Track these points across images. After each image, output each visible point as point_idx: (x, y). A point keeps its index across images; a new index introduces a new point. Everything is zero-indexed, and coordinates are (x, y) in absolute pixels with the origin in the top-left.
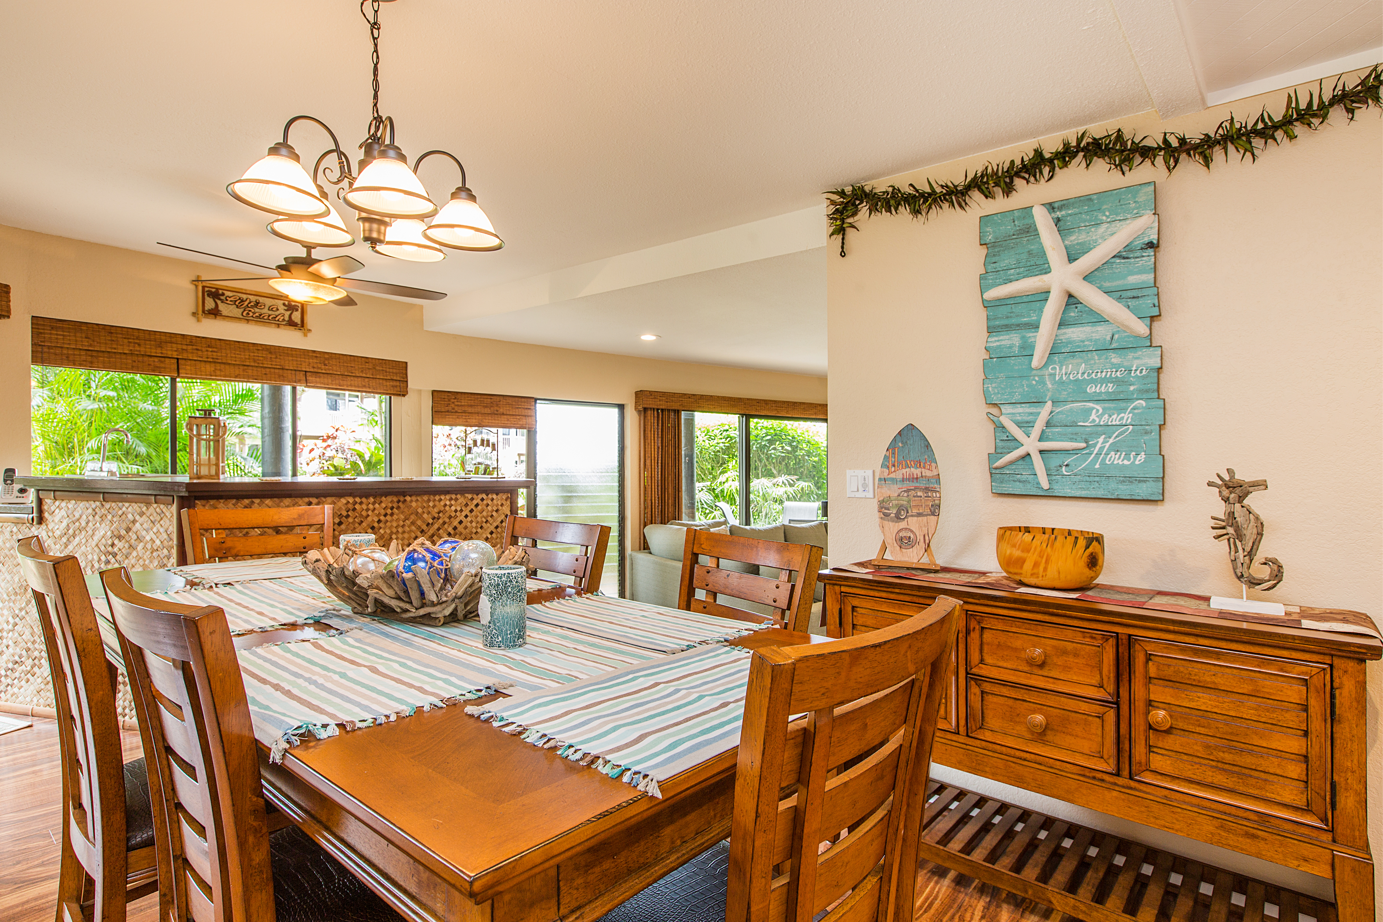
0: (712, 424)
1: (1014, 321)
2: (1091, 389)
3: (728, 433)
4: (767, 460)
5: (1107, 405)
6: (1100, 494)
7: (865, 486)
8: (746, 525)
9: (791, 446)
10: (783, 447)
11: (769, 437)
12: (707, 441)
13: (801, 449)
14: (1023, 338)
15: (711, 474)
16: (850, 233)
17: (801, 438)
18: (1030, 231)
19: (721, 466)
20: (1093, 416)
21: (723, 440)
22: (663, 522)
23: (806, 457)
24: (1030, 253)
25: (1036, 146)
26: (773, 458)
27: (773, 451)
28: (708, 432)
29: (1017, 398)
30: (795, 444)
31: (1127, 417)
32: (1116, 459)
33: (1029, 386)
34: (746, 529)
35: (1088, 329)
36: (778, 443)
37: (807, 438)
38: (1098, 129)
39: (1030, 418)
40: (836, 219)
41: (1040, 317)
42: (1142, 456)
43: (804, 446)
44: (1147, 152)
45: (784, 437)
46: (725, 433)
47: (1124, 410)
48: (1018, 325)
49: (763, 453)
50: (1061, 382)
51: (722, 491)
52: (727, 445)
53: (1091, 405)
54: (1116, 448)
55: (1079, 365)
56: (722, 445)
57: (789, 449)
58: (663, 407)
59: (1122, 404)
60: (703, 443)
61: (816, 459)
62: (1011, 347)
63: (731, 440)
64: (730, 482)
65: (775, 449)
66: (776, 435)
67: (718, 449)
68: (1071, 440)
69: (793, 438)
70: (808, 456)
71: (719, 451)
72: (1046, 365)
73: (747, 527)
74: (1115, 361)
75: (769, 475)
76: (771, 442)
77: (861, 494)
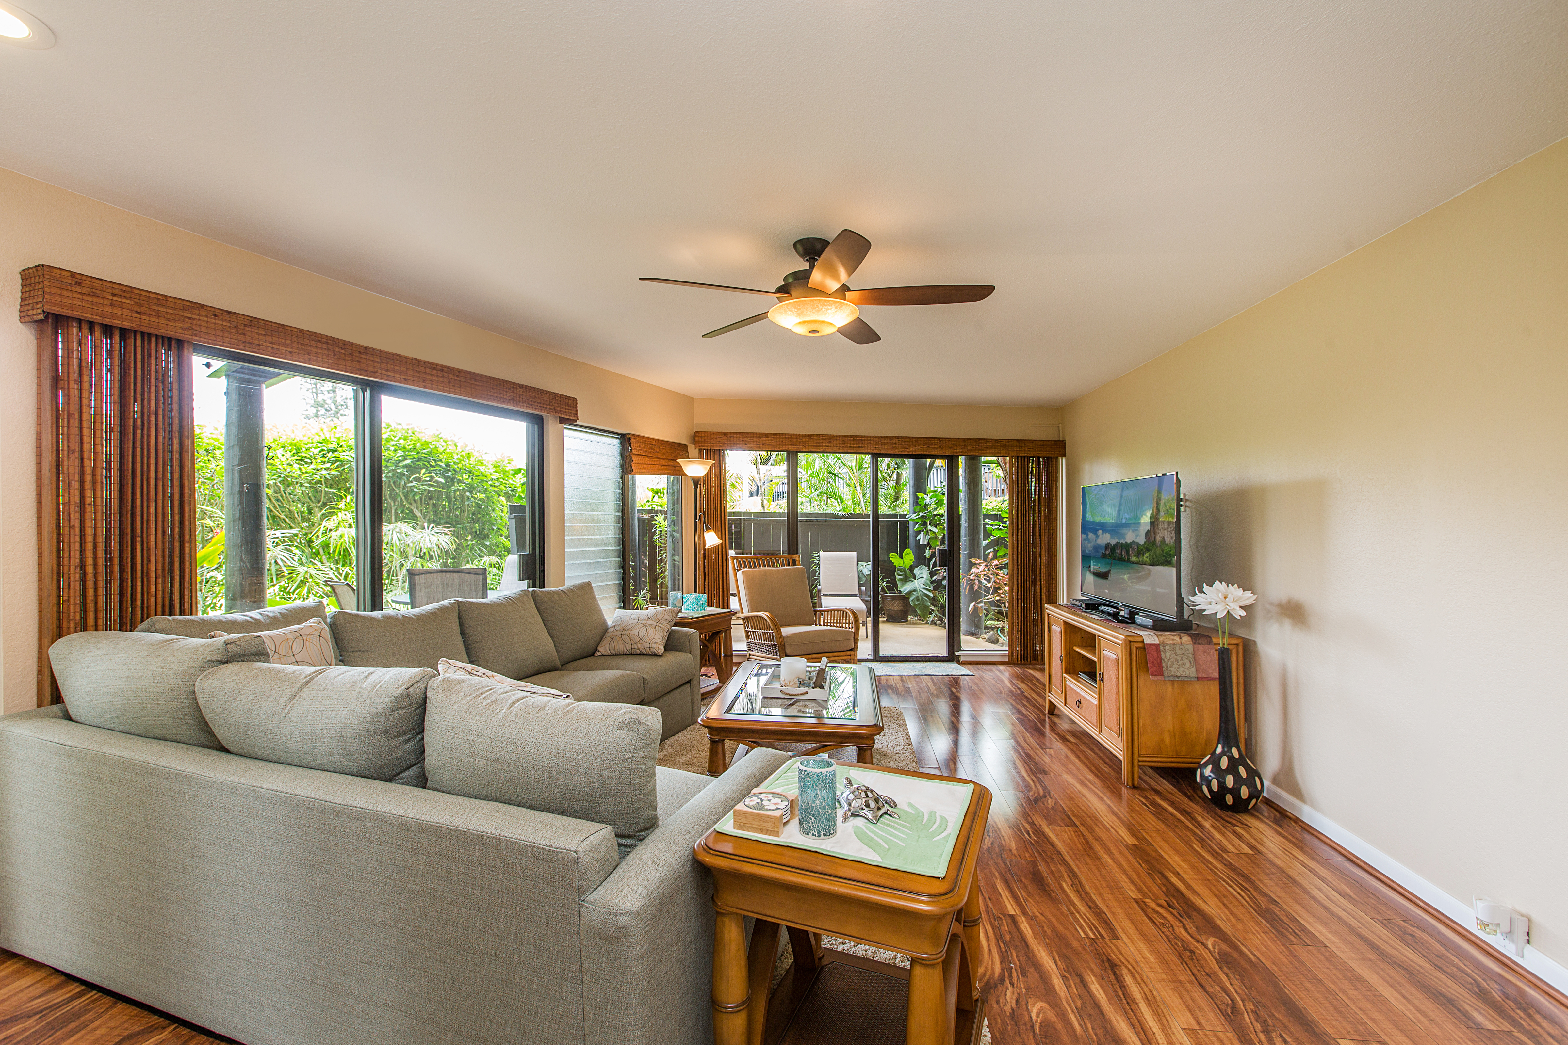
0: (306, 440)
3: (336, 454)
4: (406, 497)
8: (373, 608)
9: (445, 478)
10: (432, 478)
11: (408, 462)
12: (296, 466)
13: (459, 481)
15: (304, 520)
17: (460, 466)
19: (325, 504)
21: (328, 465)
22: (126, 624)
23: (468, 494)
26: (416, 493)
27: (414, 484)
28: (298, 450)
30: (450, 474)
34: (373, 619)
36: (423, 471)
37: (468, 465)
43: (465, 477)
45: (433, 463)
46: (330, 455)
49: (399, 487)
51: (326, 546)
52: (333, 472)
56: (324, 473)
57: (443, 480)
58: (126, 325)
60: (289, 469)
61: (482, 496)
63: (342, 465)
64: (341, 530)
65: (418, 480)
66: (419, 460)
67: (317, 478)
69: (448, 465)
70: (471, 492)
71: (319, 482)
73: (376, 614)
75: (410, 517)
76: (412, 469)
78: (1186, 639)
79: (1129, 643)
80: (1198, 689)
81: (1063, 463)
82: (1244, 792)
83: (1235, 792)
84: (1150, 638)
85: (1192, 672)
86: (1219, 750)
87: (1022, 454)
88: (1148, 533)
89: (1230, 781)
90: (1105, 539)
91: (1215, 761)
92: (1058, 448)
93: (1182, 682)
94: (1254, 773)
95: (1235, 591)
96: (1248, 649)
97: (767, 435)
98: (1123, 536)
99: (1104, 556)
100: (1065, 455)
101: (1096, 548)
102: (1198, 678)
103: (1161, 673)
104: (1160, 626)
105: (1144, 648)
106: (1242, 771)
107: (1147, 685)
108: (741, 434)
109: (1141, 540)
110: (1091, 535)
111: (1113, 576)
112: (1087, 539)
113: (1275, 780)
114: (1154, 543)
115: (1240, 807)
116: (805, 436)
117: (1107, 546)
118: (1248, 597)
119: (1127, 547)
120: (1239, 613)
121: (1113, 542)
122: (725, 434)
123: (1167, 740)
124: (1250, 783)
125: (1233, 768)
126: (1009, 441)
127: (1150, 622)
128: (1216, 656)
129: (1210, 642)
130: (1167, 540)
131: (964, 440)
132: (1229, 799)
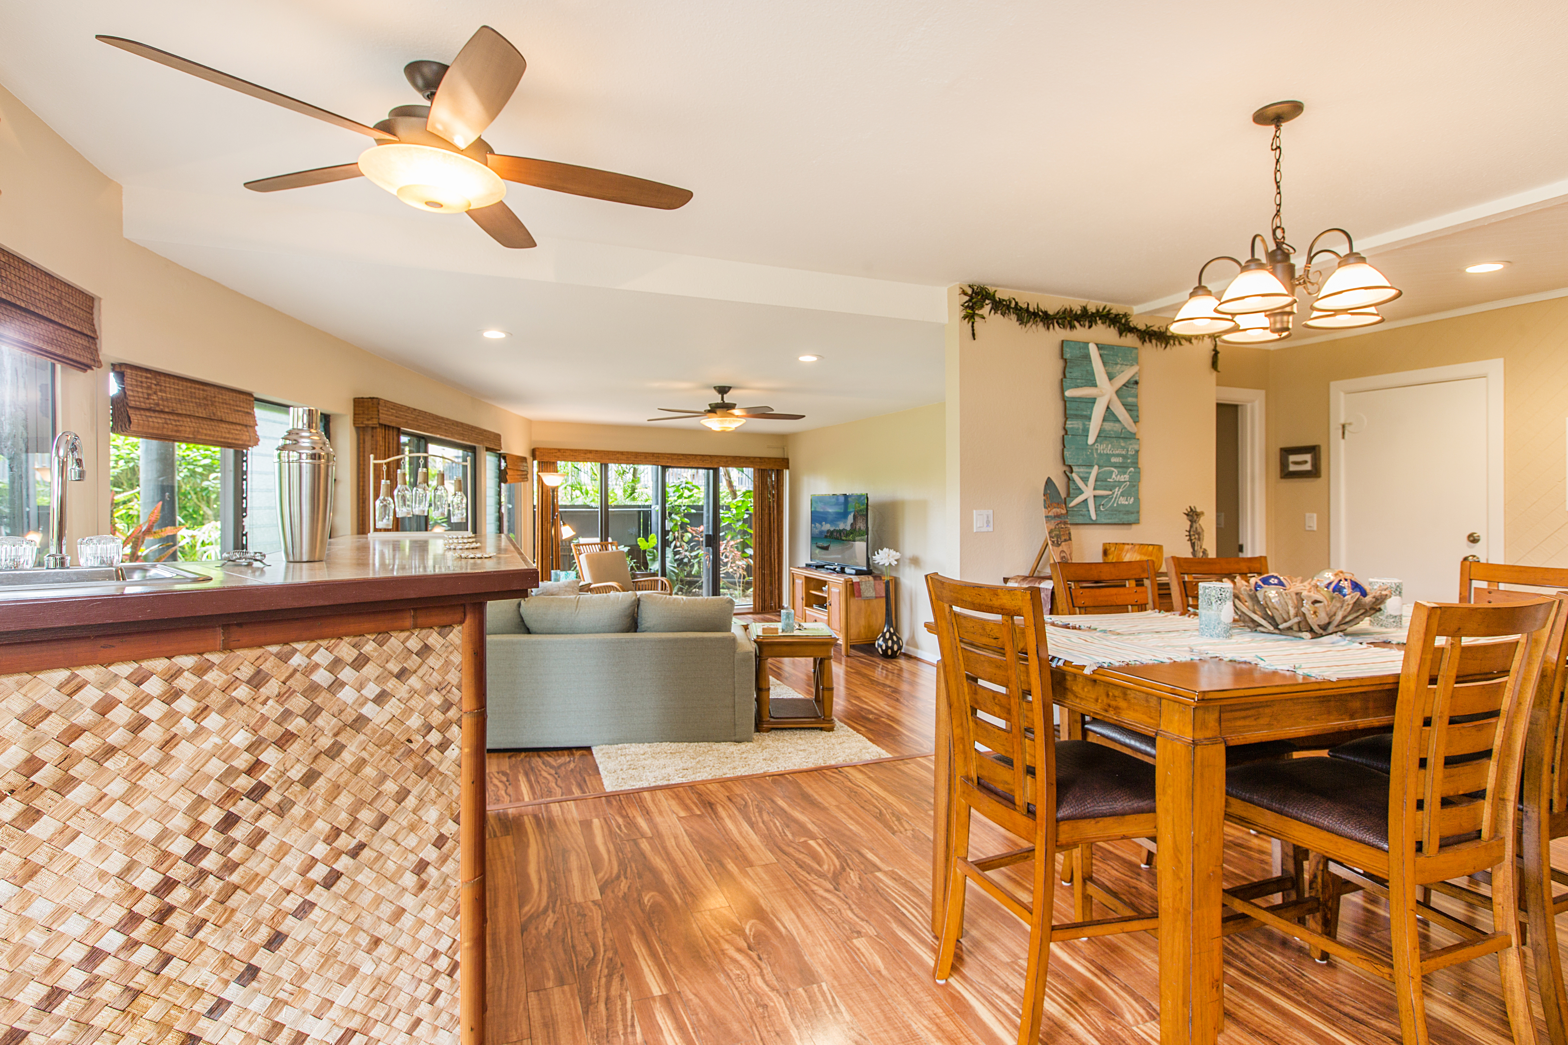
1: (1079, 413)
2: (1113, 460)
5: (1120, 470)
6: (1116, 521)
7: (988, 522)
14: (1084, 424)
16: (978, 321)
18: (1087, 357)
20: (1114, 476)
24: (1087, 371)
25: (1084, 305)
29: (1080, 462)
31: (1127, 477)
32: (1123, 501)
33: (1087, 455)
35: (1112, 424)
38: (1117, 308)
39: (1086, 475)
40: (968, 307)
41: (1091, 413)
42: (1132, 499)
44: (1133, 330)
47: (1125, 473)
48: (1081, 416)
50: (1100, 455)
53: (1113, 469)
54: (1122, 495)
55: (1107, 445)
59: (1125, 470)
62: (1078, 429)
68: (1105, 489)
72: (1094, 444)
74: (1123, 444)
77: (985, 529)
78: (871, 578)
79: (846, 581)
80: (875, 602)
81: (786, 473)
82: (896, 647)
83: (892, 648)
84: (856, 579)
85: (873, 594)
86: (885, 630)
87: (763, 467)
88: (852, 524)
89: (890, 643)
90: (827, 527)
91: (884, 635)
92: (784, 463)
93: (868, 599)
94: (899, 639)
95: (892, 552)
96: (896, 582)
97: (590, 452)
98: (838, 526)
99: (826, 537)
100: (788, 468)
101: (821, 532)
102: (876, 597)
103: (860, 596)
104: (859, 573)
105: (853, 584)
106: (895, 638)
107: (854, 602)
108: (572, 450)
109: (848, 528)
110: (817, 525)
111: (831, 548)
112: (815, 527)
113: (907, 644)
114: (855, 530)
115: (894, 656)
116: (618, 452)
117: (828, 531)
118: (897, 555)
119: (840, 532)
120: (894, 563)
121: (832, 529)
122: (559, 450)
123: (862, 631)
124: (898, 643)
125: (891, 638)
126: (755, 458)
127: (854, 572)
128: (883, 586)
129: (881, 579)
130: (862, 528)
131: (726, 457)
132: (890, 652)
